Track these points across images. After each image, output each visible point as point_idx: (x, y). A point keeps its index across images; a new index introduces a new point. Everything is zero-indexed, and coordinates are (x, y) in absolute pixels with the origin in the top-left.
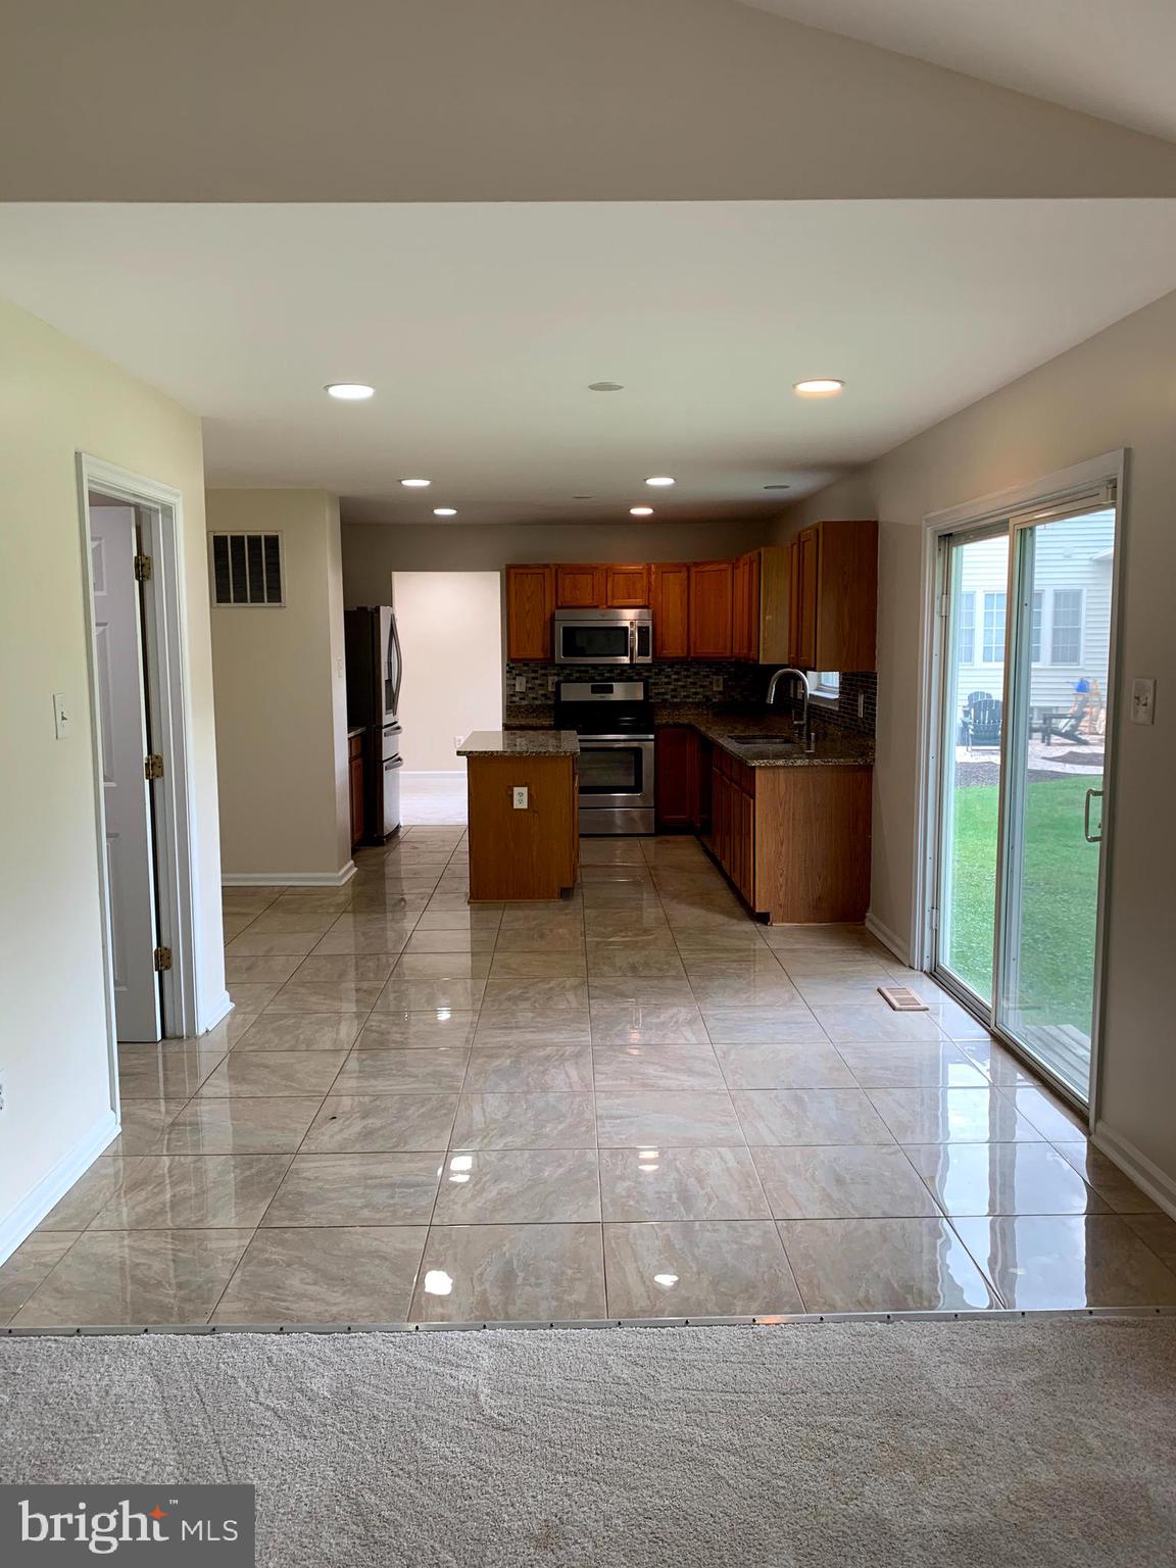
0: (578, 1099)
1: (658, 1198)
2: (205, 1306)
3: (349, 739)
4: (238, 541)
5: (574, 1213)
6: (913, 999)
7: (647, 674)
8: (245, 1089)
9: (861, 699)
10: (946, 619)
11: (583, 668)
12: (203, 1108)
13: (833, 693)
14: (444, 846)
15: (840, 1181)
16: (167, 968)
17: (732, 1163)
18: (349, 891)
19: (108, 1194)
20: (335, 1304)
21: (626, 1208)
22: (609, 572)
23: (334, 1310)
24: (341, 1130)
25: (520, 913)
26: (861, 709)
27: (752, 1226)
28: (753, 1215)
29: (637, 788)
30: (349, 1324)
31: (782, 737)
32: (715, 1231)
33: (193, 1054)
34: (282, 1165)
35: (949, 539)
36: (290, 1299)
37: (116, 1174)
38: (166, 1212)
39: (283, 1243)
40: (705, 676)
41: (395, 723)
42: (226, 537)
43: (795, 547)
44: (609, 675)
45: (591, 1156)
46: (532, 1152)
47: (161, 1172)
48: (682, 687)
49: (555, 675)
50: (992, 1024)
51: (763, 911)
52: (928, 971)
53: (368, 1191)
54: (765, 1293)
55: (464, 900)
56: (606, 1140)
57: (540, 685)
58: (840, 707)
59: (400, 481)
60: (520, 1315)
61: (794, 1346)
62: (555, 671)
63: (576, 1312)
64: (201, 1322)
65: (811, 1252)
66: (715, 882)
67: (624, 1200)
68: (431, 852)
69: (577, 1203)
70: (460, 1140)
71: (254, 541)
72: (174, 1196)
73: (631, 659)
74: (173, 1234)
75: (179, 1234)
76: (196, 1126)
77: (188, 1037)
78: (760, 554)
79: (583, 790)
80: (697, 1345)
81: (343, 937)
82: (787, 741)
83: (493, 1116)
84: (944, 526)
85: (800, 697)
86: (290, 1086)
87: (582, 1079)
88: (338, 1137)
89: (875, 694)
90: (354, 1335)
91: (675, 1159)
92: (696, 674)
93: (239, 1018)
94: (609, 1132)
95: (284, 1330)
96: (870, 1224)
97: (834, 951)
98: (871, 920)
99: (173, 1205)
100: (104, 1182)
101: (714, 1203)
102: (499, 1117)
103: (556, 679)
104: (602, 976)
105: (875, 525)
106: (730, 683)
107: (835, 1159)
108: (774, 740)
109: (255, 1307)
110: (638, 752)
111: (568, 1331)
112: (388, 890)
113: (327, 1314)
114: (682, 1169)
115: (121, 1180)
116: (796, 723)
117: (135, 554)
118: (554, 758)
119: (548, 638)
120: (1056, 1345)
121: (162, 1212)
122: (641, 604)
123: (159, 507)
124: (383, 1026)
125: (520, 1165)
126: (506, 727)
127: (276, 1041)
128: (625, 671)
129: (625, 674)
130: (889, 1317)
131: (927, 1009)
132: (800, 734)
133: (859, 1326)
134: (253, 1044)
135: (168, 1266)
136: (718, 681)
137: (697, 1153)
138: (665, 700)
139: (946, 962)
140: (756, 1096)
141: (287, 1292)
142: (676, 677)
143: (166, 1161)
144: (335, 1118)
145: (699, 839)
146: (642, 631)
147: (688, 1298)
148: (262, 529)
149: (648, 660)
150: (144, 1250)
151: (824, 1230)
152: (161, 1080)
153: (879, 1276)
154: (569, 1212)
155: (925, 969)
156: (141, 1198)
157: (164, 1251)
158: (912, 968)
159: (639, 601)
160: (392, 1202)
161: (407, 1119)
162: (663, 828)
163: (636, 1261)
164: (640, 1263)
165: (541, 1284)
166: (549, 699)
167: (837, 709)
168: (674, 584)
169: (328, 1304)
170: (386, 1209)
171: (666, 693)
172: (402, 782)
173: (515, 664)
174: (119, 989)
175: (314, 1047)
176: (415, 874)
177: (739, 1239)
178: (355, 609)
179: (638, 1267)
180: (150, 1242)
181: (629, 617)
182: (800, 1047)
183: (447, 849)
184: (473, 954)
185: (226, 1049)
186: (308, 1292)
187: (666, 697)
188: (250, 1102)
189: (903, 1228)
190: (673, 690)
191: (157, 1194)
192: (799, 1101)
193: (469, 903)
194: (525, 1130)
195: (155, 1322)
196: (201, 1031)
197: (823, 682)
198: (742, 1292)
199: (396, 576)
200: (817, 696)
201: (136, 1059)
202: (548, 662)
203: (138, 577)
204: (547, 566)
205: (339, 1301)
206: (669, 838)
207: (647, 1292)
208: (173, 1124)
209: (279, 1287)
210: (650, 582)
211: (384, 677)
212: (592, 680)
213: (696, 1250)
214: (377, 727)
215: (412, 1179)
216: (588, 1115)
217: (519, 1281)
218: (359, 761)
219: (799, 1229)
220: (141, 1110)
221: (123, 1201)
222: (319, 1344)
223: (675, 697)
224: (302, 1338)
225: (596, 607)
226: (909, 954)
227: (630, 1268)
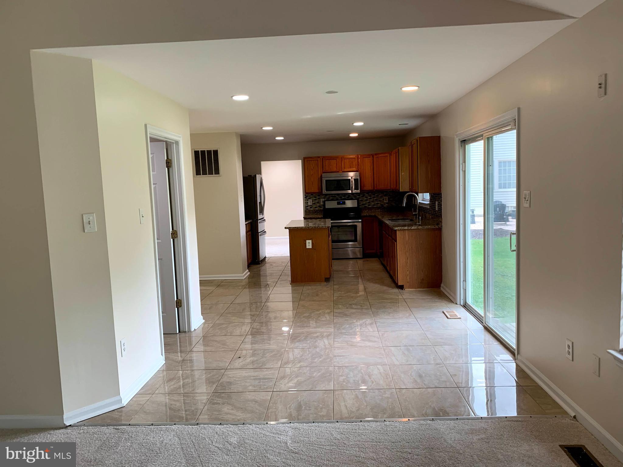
0: (327, 350)
1: (354, 382)
2: (195, 417)
3: (246, 224)
4: (203, 152)
5: (324, 387)
6: (456, 315)
7: (358, 197)
8: (208, 349)
9: (437, 203)
10: (464, 172)
11: (334, 195)
12: (194, 355)
13: (428, 201)
14: (282, 264)
15: (420, 376)
16: (180, 307)
17: (382, 370)
18: (247, 280)
19: (161, 382)
20: (239, 416)
21: (342, 385)
22: (342, 158)
23: (239, 418)
24: (242, 362)
25: (310, 287)
26: (437, 207)
27: (387, 391)
28: (388, 387)
29: (355, 240)
30: (243, 422)
31: (409, 219)
32: (373, 392)
33: (190, 338)
34: (222, 373)
35: (464, 142)
36: (224, 414)
37: (164, 377)
38: (181, 388)
39: (222, 398)
40: (381, 197)
41: (263, 218)
42: (199, 151)
43: (410, 147)
44: (344, 197)
45: (331, 369)
46: (310, 368)
47: (179, 375)
48: (372, 201)
49: (323, 198)
50: (484, 323)
51: (401, 284)
52: (463, 305)
53: (251, 381)
54: (390, 412)
55: (289, 283)
56: (337, 363)
57: (317, 202)
58: (430, 207)
59: (262, 128)
60: (303, 419)
61: (398, 428)
62: (323, 197)
63: (322, 418)
64: (194, 422)
65: (407, 399)
66: (385, 275)
67: (342, 383)
68: (277, 266)
69: (325, 384)
70: (284, 364)
71: (209, 152)
72: (184, 383)
73: (352, 191)
74: (183, 395)
75: (185, 395)
76: (191, 361)
77: (188, 332)
78: (399, 150)
79: (333, 242)
80: (364, 428)
81: (245, 296)
82: (411, 220)
83: (296, 356)
84: (462, 137)
85: (416, 204)
86: (225, 347)
87: (329, 344)
88: (241, 364)
89: (441, 201)
90: (245, 425)
91: (361, 369)
92: (378, 196)
93: (206, 325)
94: (338, 361)
95: (222, 424)
96: (430, 390)
97: (427, 299)
98: (443, 288)
99: (183, 386)
100: (160, 379)
101: (374, 383)
102: (299, 356)
103: (324, 200)
104: (339, 308)
105: (439, 137)
106: (391, 199)
107: (420, 369)
108: (406, 220)
109: (211, 417)
110: (355, 227)
111: (319, 424)
112: (262, 280)
113: (236, 419)
114: (363, 373)
115: (165, 378)
116: (414, 213)
117: (166, 159)
118: (322, 229)
119: (320, 184)
120: (492, 427)
121: (180, 388)
122: (355, 170)
123: (174, 142)
124: (258, 327)
125: (305, 372)
126: (305, 218)
127: (219, 332)
128: (350, 196)
129: (350, 197)
130: (433, 419)
131: (460, 318)
132: (416, 218)
133: (422, 422)
134: (211, 334)
135: (182, 405)
136: (386, 199)
137: (369, 367)
138: (366, 207)
139: (470, 301)
140: (392, 348)
141: (223, 413)
142: (370, 197)
143: (181, 372)
144: (240, 357)
145: (379, 259)
146: (356, 180)
147: (362, 413)
148: (212, 148)
149: (359, 191)
150: (174, 400)
151: (413, 392)
152: (179, 346)
153: (431, 406)
154: (322, 387)
155: (461, 304)
156: (172, 384)
157: (180, 400)
158: (457, 304)
159: (354, 169)
160: (259, 384)
161: (266, 357)
162: (366, 255)
163: (345, 402)
164: (346, 403)
165: (311, 409)
166: (321, 207)
167: (429, 207)
168: (368, 162)
169: (236, 416)
170: (258, 386)
171: (366, 204)
172: (266, 241)
173: (307, 195)
174: (164, 315)
175: (234, 334)
176: (271, 274)
177: (382, 395)
178: (247, 176)
179: (345, 404)
180: (176, 397)
181: (351, 175)
182: (411, 332)
183: (284, 265)
184: (293, 302)
185: (202, 336)
186: (230, 412)
187: (366, 205)
188: (210, 353)
189: (442, 391)
190: (368, 203)
191: (178, 382)
192: (408, 350)
193: (291, 284)
194: (308, 360)
195: (178, 422)
196: (192, 329)
197: (424, 198)
198: (381, 411)
199: (262, 163)
200: (422, 203)
201: (170, 339)
202: (320, 193)
203: (167, 167)
204: (319, 157)
205: (240, 415)
206: (368, 259)
207: (348, 412)
208: (183, 360)
209: (220, 411)
210: (358, 162)
211: (258, 201)
212: (337, 200)
213: (366, 398)
214: (257, 220)
215: (267, 377)
216: (331, 355)
217: (303, 408)
218: (250, 233)
219: (404, 392)
220: (172, 356)
221: (166, 384)
222: (233, 428)
223: (369, 205)
224: (228, 426)
225: (338, 172)
226: (455, 299)
227: (342, 404)
